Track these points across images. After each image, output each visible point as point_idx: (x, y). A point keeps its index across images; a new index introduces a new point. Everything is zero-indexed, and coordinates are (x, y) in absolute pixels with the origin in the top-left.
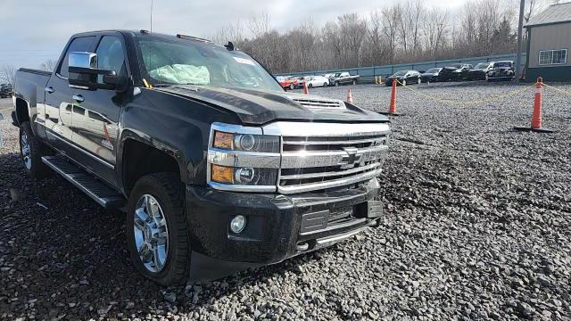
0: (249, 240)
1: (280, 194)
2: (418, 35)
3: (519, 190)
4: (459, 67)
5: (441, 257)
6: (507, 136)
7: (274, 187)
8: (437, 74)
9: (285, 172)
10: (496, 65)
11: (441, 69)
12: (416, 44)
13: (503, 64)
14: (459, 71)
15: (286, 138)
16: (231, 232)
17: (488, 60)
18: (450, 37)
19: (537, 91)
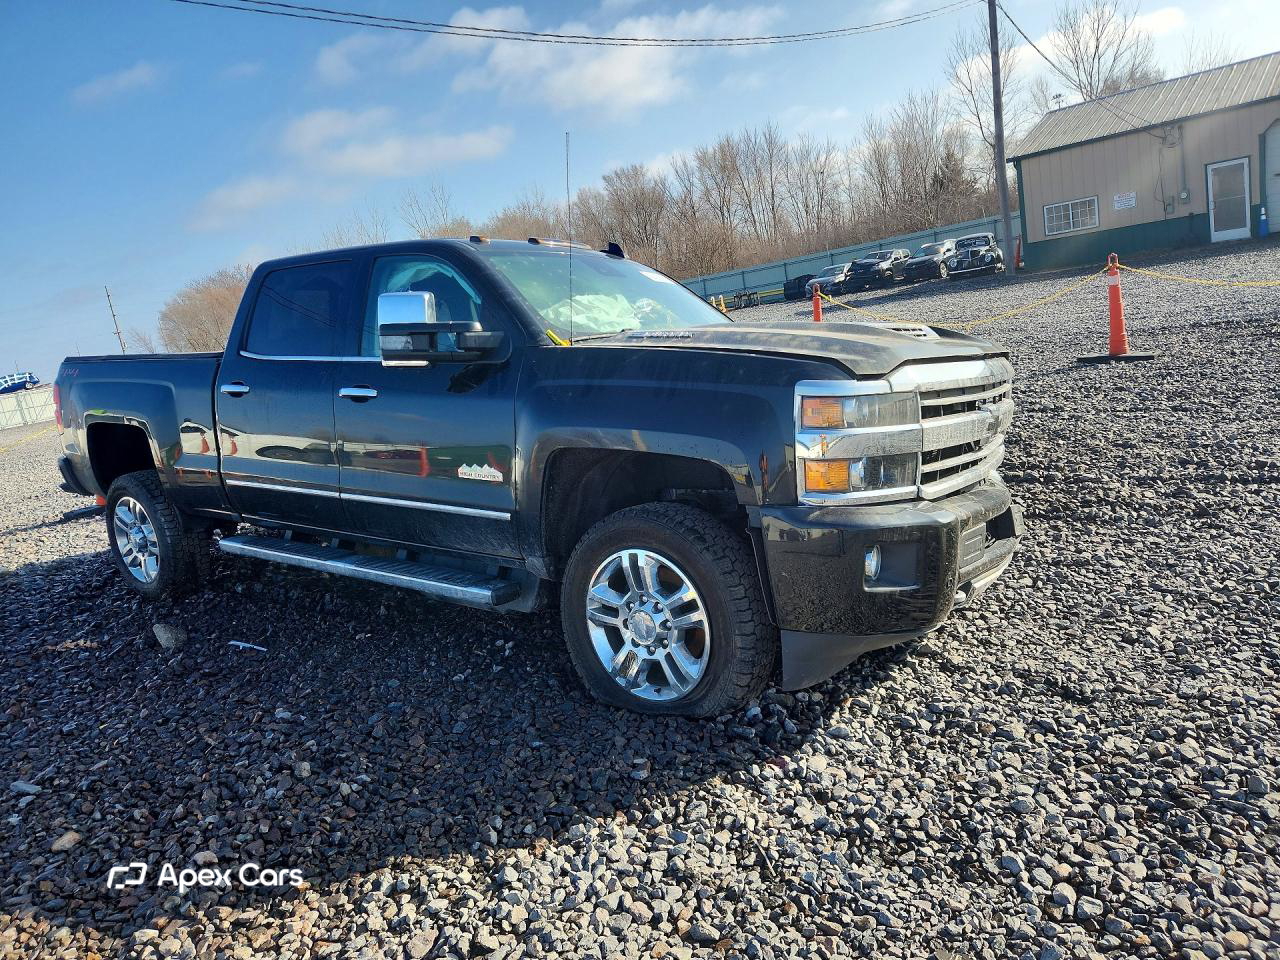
0: (899, 589)
1: (924, 500)
2: (777, 201)
3: (1184, 463)
4: (883, 258)
5: (1153, 585)
6: (1075, 375)
7: (913, 488)
8: (841, 278)
9: (929, 457)
10: (960, 245)
11: (847, 266)
12: (777, 221)
13: (973, 242)
14: (885, 265)
15: (925, 395)
16: (868, 580)
17: (937, 237)
18: (844, 198)
19: (1109, 280)
